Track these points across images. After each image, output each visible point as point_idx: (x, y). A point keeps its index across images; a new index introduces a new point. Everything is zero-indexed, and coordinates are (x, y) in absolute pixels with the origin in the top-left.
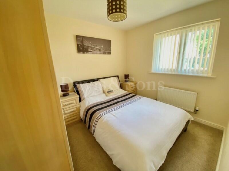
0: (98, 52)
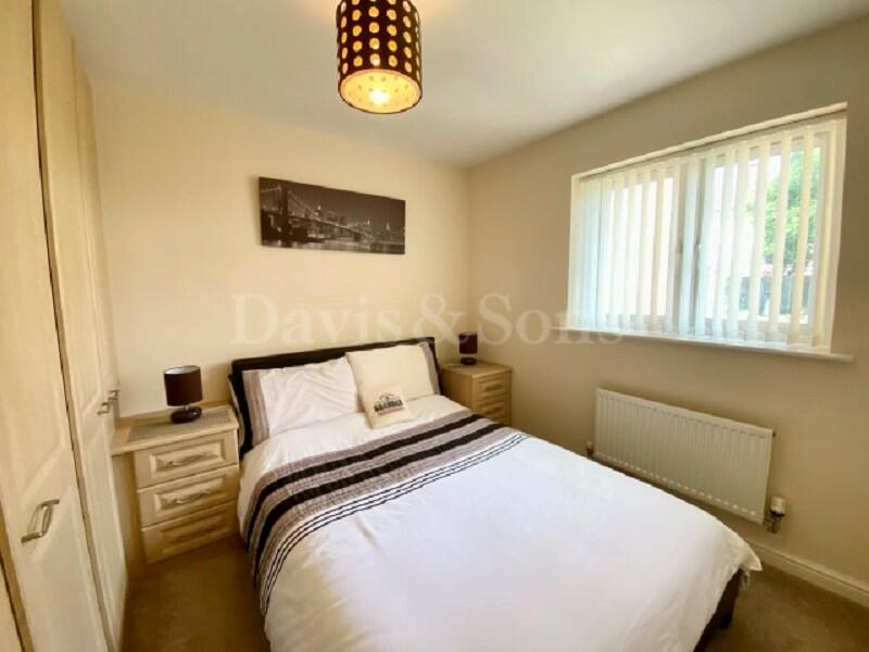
0: (351, 244)
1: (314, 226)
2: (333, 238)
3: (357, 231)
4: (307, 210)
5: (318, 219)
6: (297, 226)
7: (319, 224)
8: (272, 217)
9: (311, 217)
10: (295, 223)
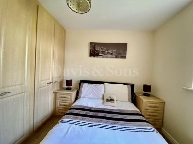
0: (110, 56)
1: (101, 52)
2: (105, 55)
3: (112, 53)
4: (100, 49)
5: (102, 50)
6: (97, 52)
7: (102, 52)
8: (92, 51)
9: (100, 50)
10: (96, 52)
